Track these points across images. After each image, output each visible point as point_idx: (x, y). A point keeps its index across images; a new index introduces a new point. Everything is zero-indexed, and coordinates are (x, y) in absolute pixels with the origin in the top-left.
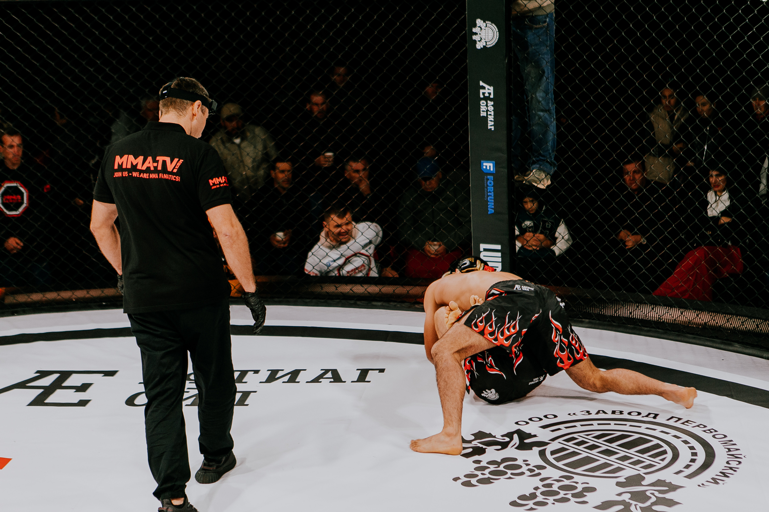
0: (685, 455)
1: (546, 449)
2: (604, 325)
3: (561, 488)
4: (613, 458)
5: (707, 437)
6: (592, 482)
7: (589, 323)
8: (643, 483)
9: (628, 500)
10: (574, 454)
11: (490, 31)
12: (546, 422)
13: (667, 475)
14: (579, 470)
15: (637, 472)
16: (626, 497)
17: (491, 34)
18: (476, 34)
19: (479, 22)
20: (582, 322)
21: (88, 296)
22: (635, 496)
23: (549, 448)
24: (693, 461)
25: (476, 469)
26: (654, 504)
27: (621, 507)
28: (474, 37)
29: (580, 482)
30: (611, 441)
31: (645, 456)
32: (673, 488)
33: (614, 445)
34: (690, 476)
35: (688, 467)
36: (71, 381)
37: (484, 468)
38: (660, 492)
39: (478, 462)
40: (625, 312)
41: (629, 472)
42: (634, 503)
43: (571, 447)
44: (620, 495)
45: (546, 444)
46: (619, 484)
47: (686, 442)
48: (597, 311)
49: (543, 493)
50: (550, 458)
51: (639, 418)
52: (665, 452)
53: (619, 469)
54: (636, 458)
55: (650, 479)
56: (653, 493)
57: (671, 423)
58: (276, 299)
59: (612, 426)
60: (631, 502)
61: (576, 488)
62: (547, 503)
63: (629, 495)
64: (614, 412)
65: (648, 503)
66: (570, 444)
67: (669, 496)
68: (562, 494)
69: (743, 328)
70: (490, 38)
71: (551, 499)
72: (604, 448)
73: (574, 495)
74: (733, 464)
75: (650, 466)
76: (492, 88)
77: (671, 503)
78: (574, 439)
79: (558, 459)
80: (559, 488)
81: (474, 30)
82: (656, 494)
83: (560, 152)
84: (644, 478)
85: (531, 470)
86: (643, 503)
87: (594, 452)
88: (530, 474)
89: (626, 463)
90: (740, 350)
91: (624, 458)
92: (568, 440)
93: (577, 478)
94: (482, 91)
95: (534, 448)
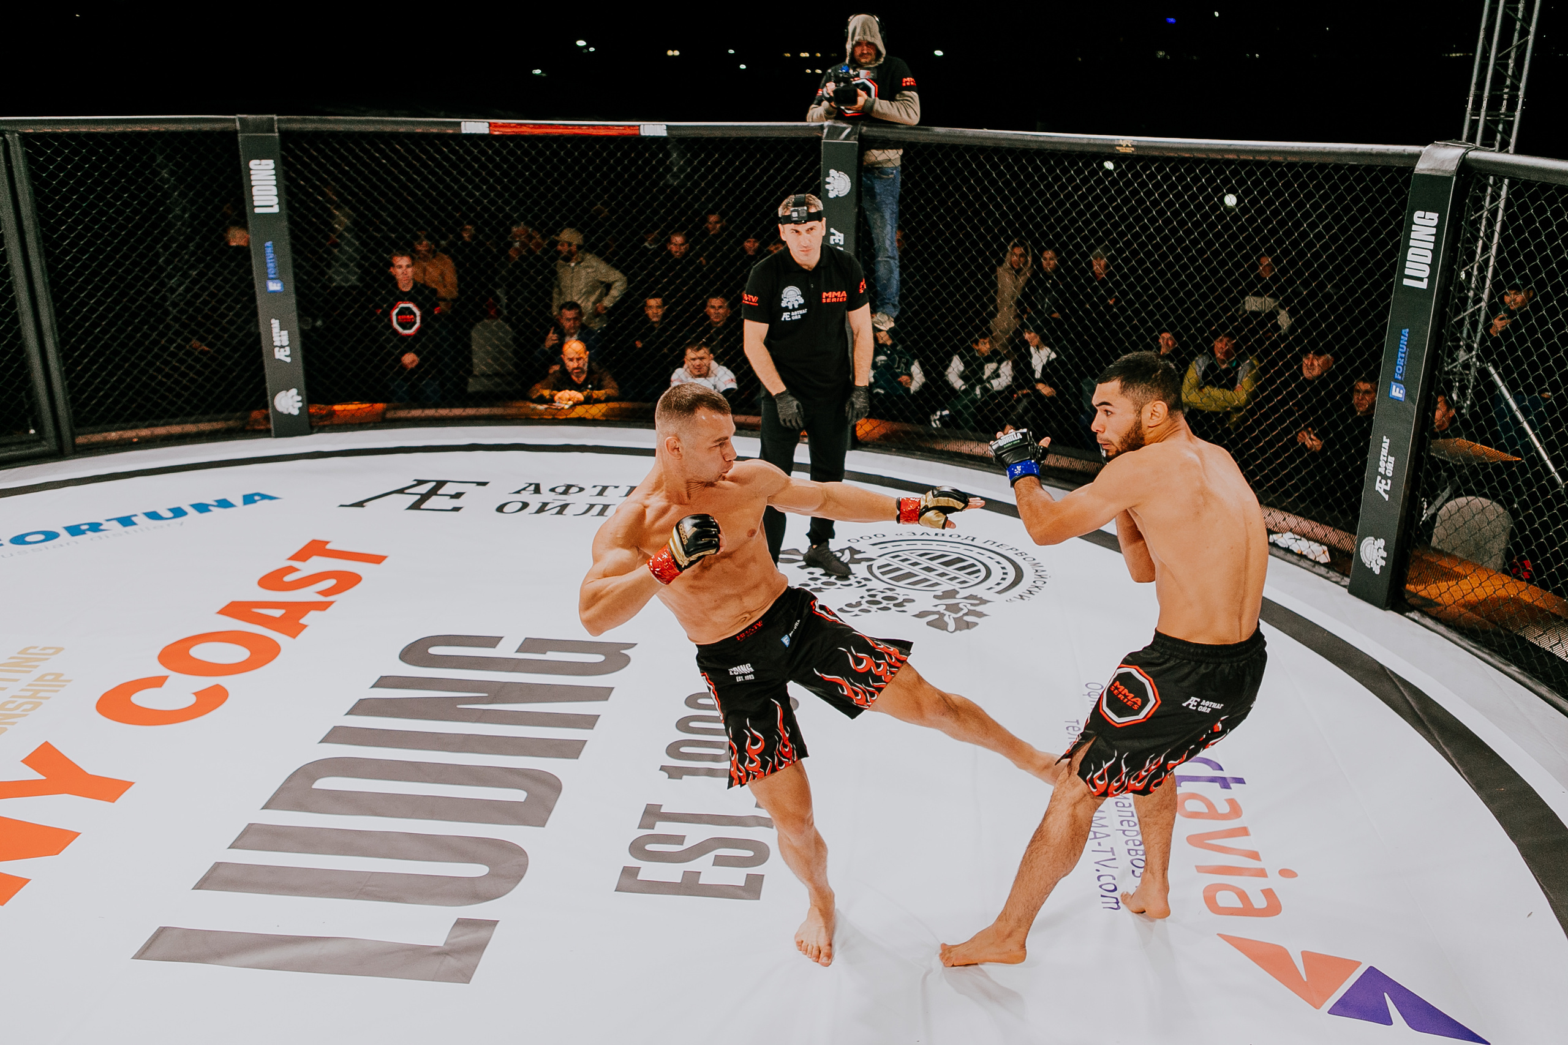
0: (996, 572)
1: (871, 565)
2: (934, 458)
3: (884, 598)
4: (933, 574)
5: (1018, 560)
6: (912, 594)
7: (921, 455)
8: (957, 596)
9: (942, 611)
10: (898, 569)
11: (843, 181)
12: (875, 540)
13: (980, 591)
14: (902, 583)
15: (952, 588)
16: (941, 609)
17: (843, 184)
18: (829, 183)
19: (832, 172)
20: (914, 454)
21: (464, 414)
22: (949, 608)
23: (876, 564)
24: (1003, 579)
25: (811, 579)
26: (966, 614)
27: (937, 616)
28: (827, 187)
29: (901, 594)
30: (931, 559)
31: (962, 572)
32: (983, 602)
33: (935, 562)
34: (999, 592)
35: (998, 584)
36: (447, 489)
37: (816, 579)
38: (972, 605)
39: (812, 573)
40: (954, 447)
41: (946, 586)
42: (947, 613)
43: (896, 563)
44: (936, 606)
45: (873, 560)
46: (935, 597)
47: (998, 563)
48: (928, 445)
49: (867, 602)
50: (877, 572)
51: (959, 540)
52: (979, 571)
53: (937, 584)
54: (953, 575)
55: (964, 593)
56: (965, 605)
57: (987, 546)
58: (639, 424)
59: (934, 546)
60: (945, 612)
61: (897, 599)
62: (870, 611)
63: (944, 607)
64: (936, 534)
65: (960, 614)
66: (896, 560)
67: (979, 609)
68: (885, 603)
69: (1058, 464)
70: (843, 187)
71: (875, 607)
72: (925, 565)
73: (895, 605)
74: (1039, 584)
75: (965, 582)
76: (842, 235)
77: (980, 615)
78: (898, 556)
79: (883, 573)
80: (883, 598)
81: (828, 180)
82: (969, 606)
83: (902, 297)
84: (958, 593)
85: (859, 582)
86: (956, 613)
87: (917, 568)
88: (857, 585)
89: (944, 578)
90: (1056, 484)
91: (942, 575)
92: (893, 557)
93: (898, 590)
94: (832, 238)
95: (863, 563)
